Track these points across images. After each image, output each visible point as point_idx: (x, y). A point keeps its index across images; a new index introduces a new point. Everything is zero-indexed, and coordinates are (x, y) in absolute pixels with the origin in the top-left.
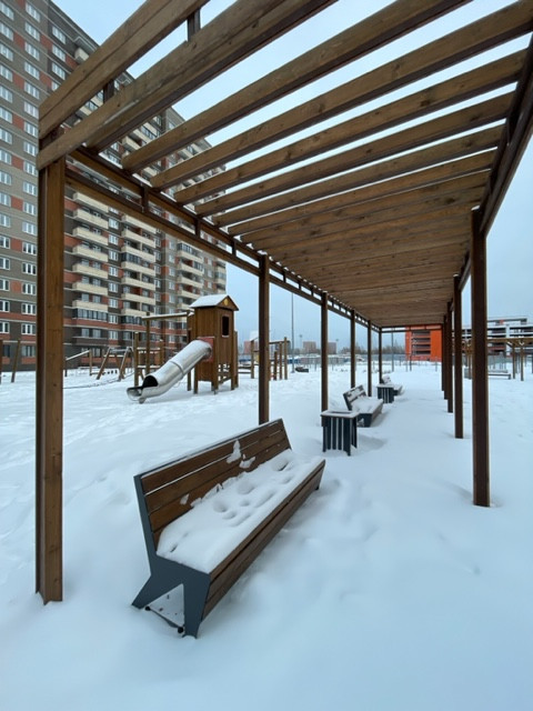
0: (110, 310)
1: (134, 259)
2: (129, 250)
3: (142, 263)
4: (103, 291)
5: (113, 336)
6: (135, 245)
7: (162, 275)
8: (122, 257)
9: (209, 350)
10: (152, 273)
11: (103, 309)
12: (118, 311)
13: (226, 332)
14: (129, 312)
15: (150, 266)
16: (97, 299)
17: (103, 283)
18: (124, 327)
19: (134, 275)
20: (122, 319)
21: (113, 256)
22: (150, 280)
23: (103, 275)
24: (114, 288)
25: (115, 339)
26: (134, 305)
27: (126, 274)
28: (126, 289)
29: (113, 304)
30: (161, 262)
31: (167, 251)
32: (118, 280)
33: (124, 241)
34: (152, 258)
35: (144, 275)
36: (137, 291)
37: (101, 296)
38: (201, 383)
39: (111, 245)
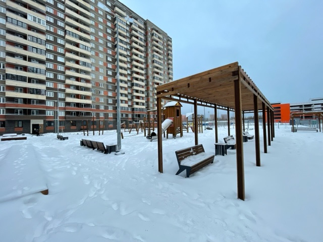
0: (129, 106)
1: (137, 85)
2: (135, 81)
3: (140, 86)
4: (126, 99)
5: (130, 116)
6: (137, 79)
7: (147, 90)
8: (133, 85)
9: (172, 122)
10: (144, 90)
11: (126, 105)
12: (132, 106)
13: (178, 115)
14: (136, 106)
15: (143, 87)
16: (124, 102)
17: (126, 96)
18: (134, 113)
19: (137, 91)
20: (133, 109)
21: (129, 84)
22: (143, 93)
23: (126, 92)
24: (130, 97)
25: (131, 117)
26: (137, 103)
27: (134, 91)
28: (134, 97)
29: (130, 103)
30: (147, 85)
31: (149, 80)
32: (131, 94)
33: (133, 78)
34: (143, 84)
35: (141, 91)
36: (138, 97)
37: (125, 101)
38: (169, 134)
39: (128, 80)
